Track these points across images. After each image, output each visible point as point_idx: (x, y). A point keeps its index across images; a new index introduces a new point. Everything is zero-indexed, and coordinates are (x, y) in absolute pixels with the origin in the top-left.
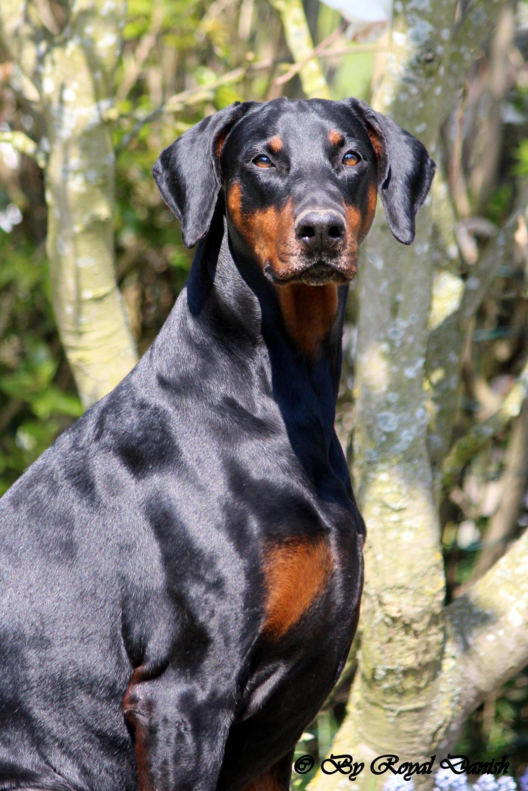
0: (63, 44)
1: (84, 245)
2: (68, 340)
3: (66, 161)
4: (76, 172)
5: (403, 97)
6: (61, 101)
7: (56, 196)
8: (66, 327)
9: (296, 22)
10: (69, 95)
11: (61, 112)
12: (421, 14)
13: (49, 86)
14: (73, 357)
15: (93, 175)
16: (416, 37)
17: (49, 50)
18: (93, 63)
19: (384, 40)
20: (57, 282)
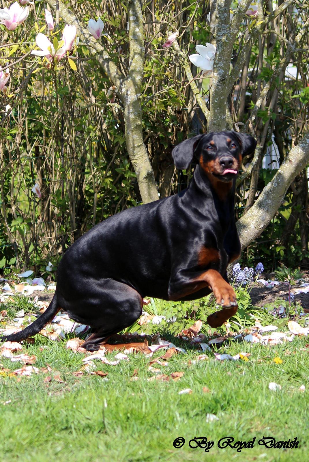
0: (127, 79)
1: (134, 132)
2: (131, 157)
3: (129, 110)
4: (132, 113)
5: (217, 90)
6: (127, 94)
7: (127, 119)
8: (131, 154)
9: (188, 71)
10: (129, 93)
11: (127, 97)
12: (221, 68)
13: (124, 90)
14: (133, 162)
15: (136, 113)
16: (220, 74)
17: (123, 81)
18: (135, 84)
19: (212, 75)
20: (128, 142)
